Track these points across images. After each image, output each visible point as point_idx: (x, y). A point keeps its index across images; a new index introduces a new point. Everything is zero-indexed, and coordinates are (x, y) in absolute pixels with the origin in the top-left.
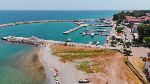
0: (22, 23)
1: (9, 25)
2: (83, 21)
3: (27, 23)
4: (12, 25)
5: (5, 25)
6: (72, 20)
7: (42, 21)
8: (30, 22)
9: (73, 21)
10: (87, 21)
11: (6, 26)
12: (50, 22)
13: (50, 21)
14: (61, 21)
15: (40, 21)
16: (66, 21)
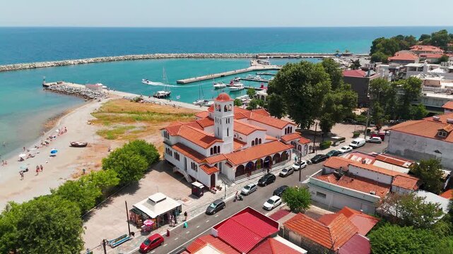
0: (121, 57)
1: (90, 61)
2: (282, 57)
3: (134, 59)
4: (95, 62)
5: (80, 60)
6: (251, 55)
7: (172, 55)
8: (141, 56)
9: (254, 57)
10: (293, 58)
11: (83, 63)
12: (191, 57)
13: (193, 55)
14: (221, 57)
15: (167, 55)
16: (235, 57)
